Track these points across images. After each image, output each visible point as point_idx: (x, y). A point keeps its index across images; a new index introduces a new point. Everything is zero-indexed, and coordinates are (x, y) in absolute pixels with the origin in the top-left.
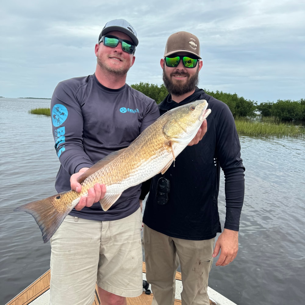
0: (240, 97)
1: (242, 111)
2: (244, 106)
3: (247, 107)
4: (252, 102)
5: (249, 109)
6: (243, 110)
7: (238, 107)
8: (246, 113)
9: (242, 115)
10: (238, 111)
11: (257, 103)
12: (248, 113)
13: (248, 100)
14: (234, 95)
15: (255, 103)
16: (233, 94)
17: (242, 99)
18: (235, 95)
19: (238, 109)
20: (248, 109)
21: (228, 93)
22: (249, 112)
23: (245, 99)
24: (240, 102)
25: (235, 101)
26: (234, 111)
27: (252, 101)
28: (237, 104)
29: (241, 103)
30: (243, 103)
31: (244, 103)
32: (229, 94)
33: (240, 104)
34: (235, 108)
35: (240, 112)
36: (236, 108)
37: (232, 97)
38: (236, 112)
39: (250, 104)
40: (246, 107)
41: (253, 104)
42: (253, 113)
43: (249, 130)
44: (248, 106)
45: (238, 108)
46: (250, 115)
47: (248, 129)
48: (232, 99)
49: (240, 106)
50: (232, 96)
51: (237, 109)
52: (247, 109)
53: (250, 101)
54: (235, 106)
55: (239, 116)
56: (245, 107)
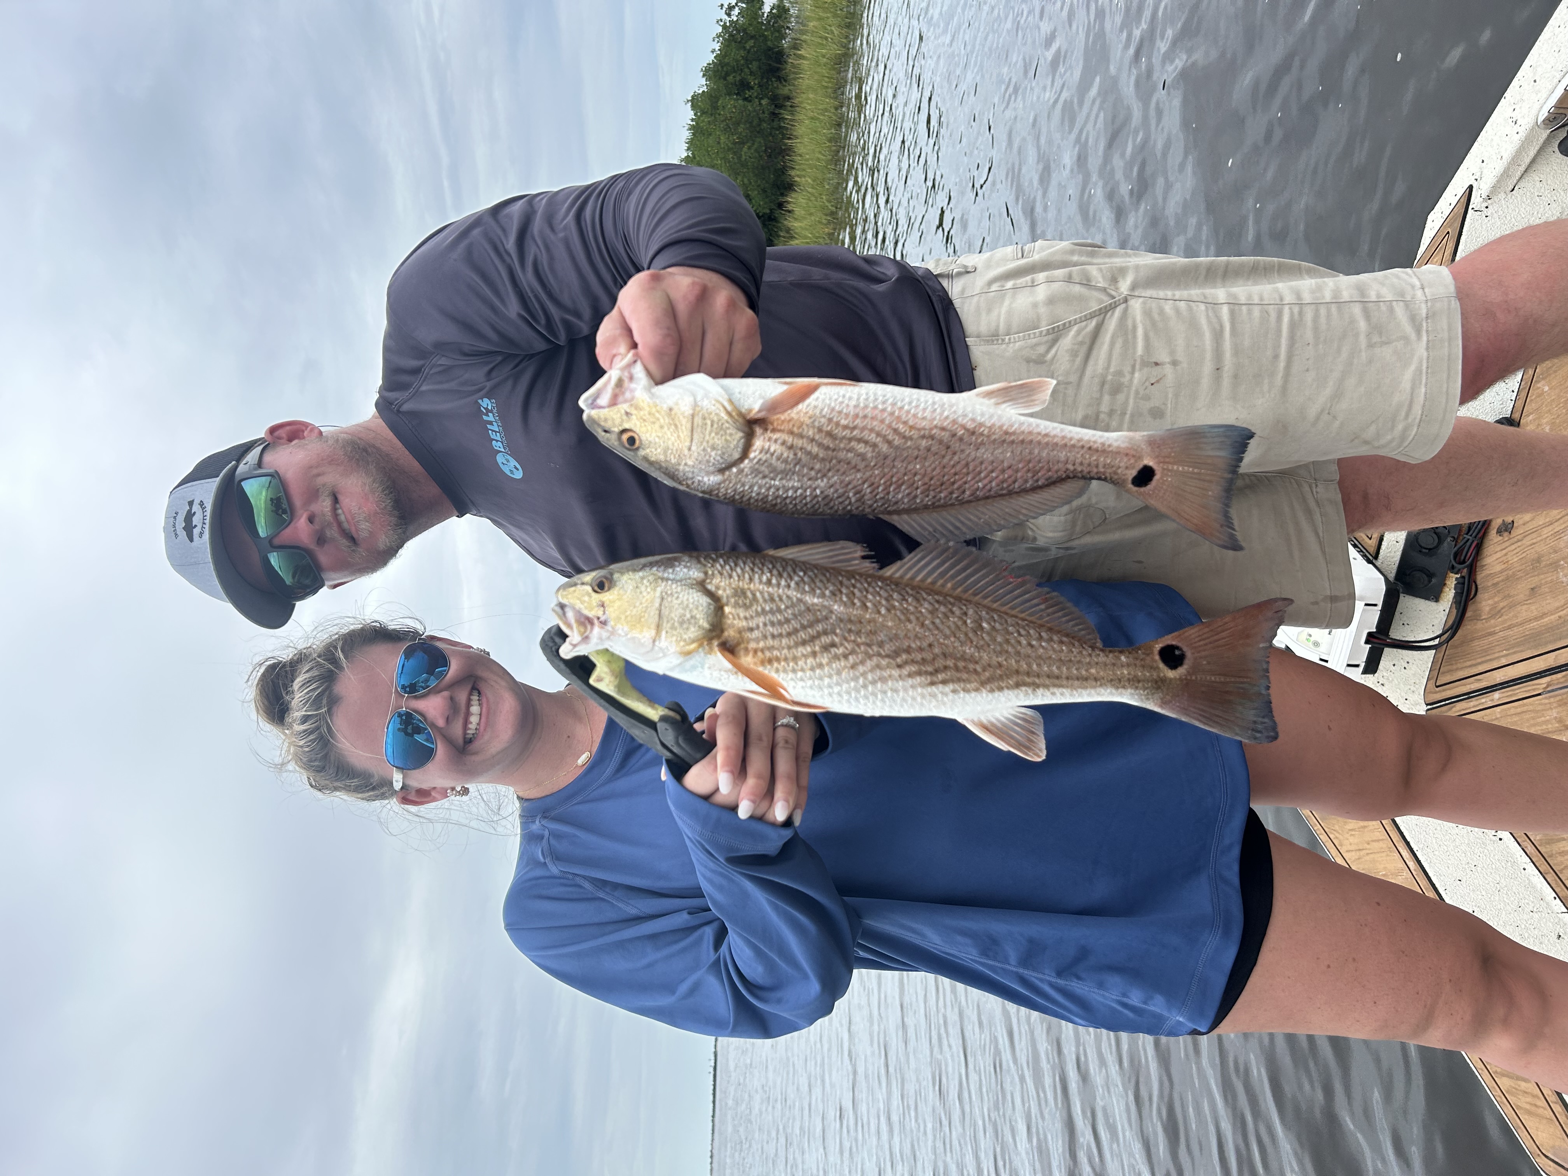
0: (703, 81)
1: (760, 68)
2: (737, 61)
3: (744, 48)
4: (724, 27)
5: (752, 37)
6: (754, 66)
7: (743, 86)
8: (770, 49)
9: (778, 69)
10: (760, 86)
11: (726, 6)
12: (769, 43)
13: (717, 46)
14: (693, 107)
15: (729, 15)
16: (692, 113)
17: (712, 72)
18: (695, 101)
19: (752, 88)
20: (751, 43)
21: (686, 134)
22: (766, 37)
23: (711, 58)
24: (725, 79)
25: (717, 102)
26: (760, 104)
27: (720, 29)
28: (729, 94)
29: (727, 74)
30: (728, 64)
31: (726, 60)
32: (692, 128)
33: (730, 78)
34: (745, 99)
35: (762, 78)
36: (748, 94)
37: (703, 113)
38: (766, 96)
39: (731, 35)
40: (742, 53)
41: (731, 22)
42: (769, 22)
43: (833, 33)
44: (741, 44)
45: (750, 88)
46: (779, 31)
47: (826, 38)
48: (711, 115)
49: (738, 78)
50: (699, 118)
51: (754, 93)
52: (752, 47)
53: (718, 36)
54: (740, 102)
55: (779, 79)
56: (746, 59)
